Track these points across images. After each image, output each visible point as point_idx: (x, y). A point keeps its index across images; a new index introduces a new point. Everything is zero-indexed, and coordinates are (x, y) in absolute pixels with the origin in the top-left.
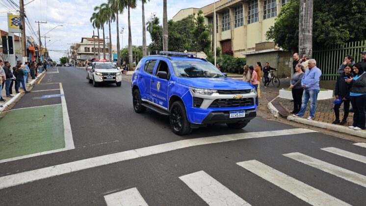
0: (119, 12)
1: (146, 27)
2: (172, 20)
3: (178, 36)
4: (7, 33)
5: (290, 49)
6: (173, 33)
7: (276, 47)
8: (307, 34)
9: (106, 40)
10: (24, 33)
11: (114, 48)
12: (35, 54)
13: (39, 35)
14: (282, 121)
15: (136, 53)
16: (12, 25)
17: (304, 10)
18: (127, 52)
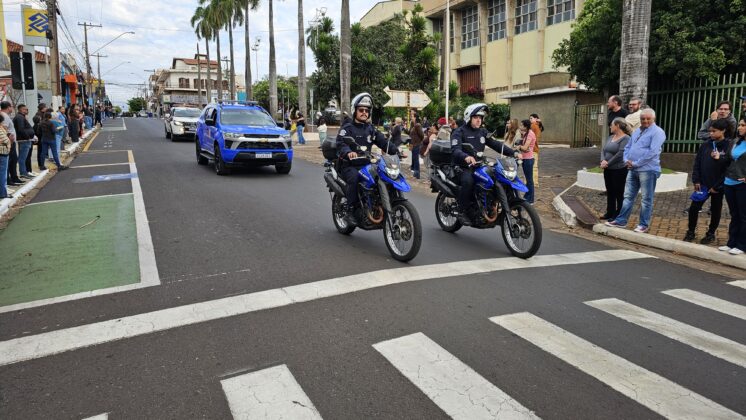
0: (250, 6)
1: (306, 39)
2: (359, 24)
3: (371, 57)
4: (21, 47)
5: (601, 88)
6: (360, 51)
7: (574, 83)
8: (637, 56)
9: (223, 64)
10: (55, 47)
11: (240, 81)
12: (77, 91)
13: (87, 52)
14: (583, 234)
15: (285, 91)
16: (30, 30)
17: (632, 7)
18: (266, 89)
